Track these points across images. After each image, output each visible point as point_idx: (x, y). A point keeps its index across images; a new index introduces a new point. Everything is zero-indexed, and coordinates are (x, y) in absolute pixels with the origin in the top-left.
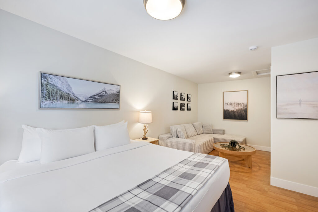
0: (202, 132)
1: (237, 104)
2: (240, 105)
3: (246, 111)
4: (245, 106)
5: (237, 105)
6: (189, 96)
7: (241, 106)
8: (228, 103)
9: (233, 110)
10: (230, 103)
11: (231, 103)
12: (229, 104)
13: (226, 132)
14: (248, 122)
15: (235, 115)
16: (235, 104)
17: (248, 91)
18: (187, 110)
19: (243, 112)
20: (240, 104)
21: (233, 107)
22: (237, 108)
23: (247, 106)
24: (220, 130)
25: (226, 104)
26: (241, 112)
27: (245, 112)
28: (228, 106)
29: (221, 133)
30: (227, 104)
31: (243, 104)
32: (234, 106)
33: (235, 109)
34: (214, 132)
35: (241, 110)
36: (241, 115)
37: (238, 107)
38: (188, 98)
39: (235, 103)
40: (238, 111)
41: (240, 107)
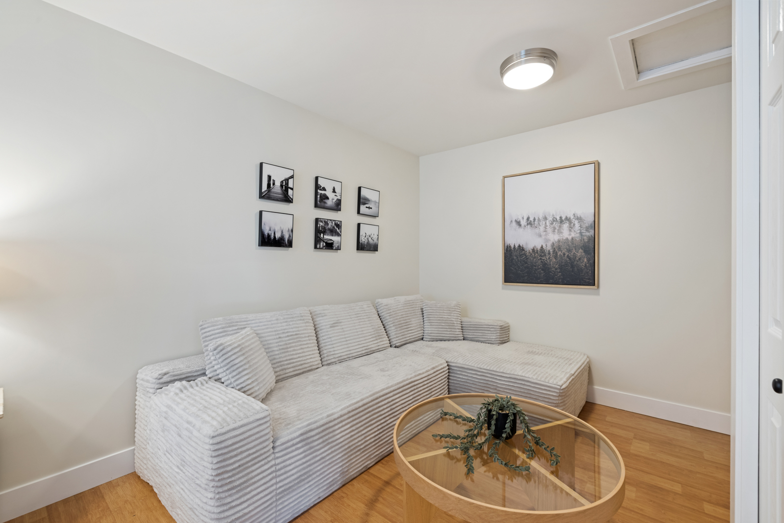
0: (419, 334)
1: (555, 220)
2: (566, 226)
3: (590, 247)
4: (587, 229)
5: (556, 225)
6: (364, 193)
7: (571, 228)
8: (520, 218)
9: (539, 248)
10: (528, 219)
11: (531, 219)
12: (523, 223)
13: (513, 335)
14: (598, 294)
15: (545, 267)
16: (548, 224)
17: (597, 166)
18: (360, 247)
19: (580, 253)
20: (568, 219)
21: (540, 236)
22: (554, 238)
23: (595, 225)
24: (488, 328)
25: (514, 224)
26: (571, 255)
27: (585, 251)
28: (521, 230)
29: (493, 337)
30: (518, 223)
31: (579, 219)
32: (542, 228)
33: (547, 240)
34: (469, 335)
35: (570, 245)
36: (572, 266)
37: (560, 232)
38: (361, 201)
39: (545, 218)
40: (559, 248)
41: (567, 234)
